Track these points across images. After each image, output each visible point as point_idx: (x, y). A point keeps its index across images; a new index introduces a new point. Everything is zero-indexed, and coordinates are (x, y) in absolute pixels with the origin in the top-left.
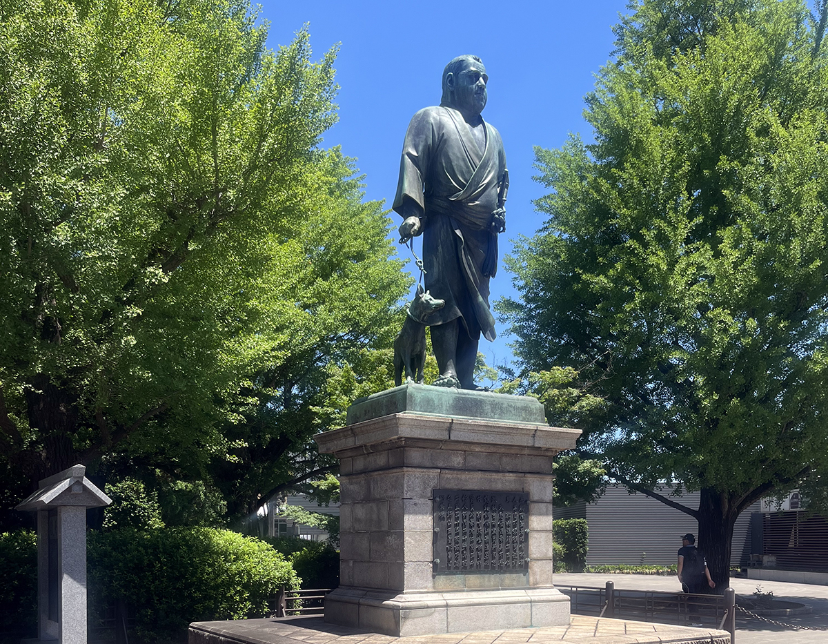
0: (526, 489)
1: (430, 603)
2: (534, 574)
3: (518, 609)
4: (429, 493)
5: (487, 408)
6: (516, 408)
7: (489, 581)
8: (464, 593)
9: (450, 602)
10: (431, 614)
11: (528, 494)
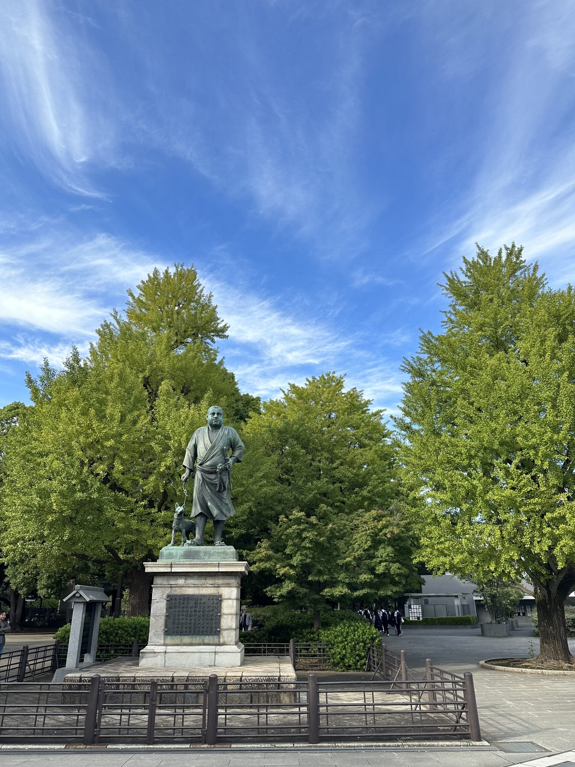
0: (220, 593)
1: (156, 651)
2: (223, 637)
3: (207, 656)
4: (165, 596)
5: (202, 554)
6: (218, 553)
7: (195, 640)
8: (179, 647)
9: (167, 651)
10: (156, 656)
11: (221, 596)
